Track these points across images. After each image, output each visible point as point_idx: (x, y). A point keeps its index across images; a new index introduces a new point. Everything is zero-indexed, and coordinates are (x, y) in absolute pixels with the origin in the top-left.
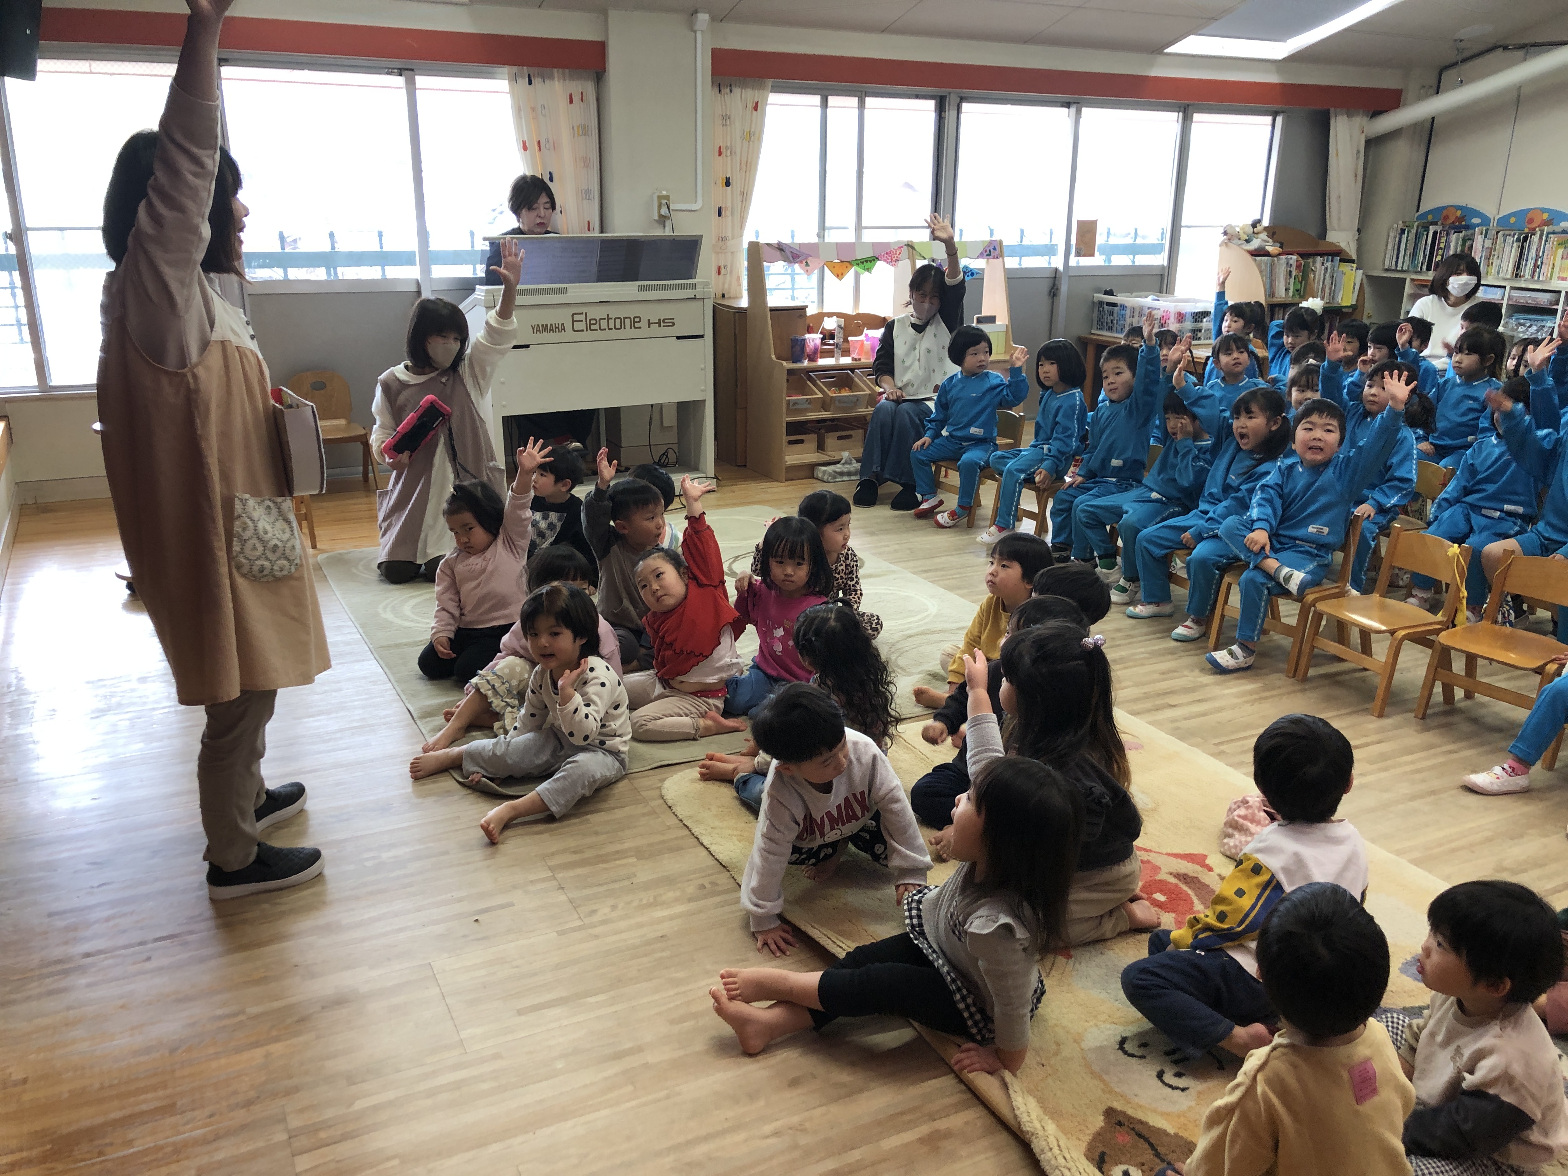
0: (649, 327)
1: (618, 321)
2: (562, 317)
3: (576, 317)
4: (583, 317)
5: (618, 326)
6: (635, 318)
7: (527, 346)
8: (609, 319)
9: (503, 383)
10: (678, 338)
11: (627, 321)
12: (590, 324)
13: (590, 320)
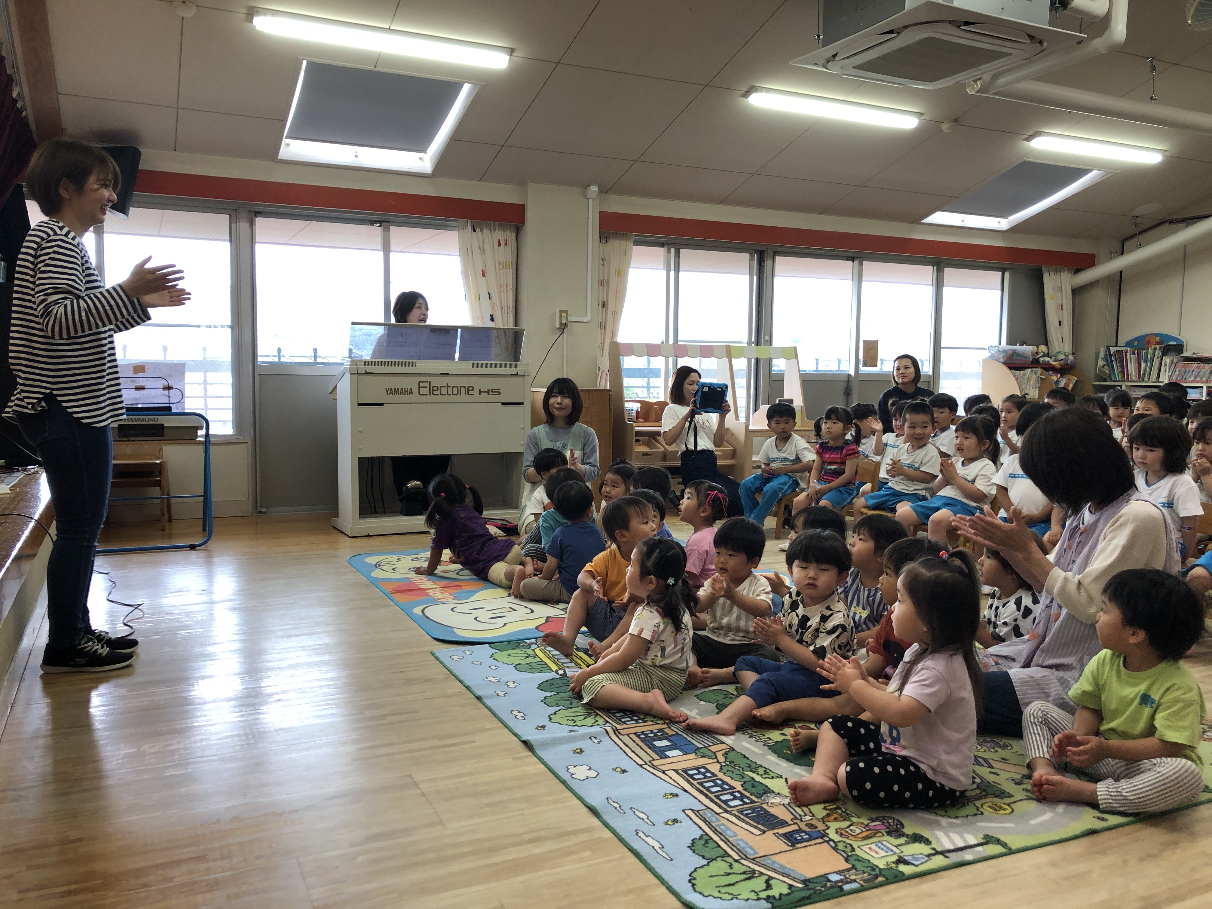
0: (480, 394)
1: (455, 389)
2: (411, 383)
3: (422, 385)
4: (427, 384)
5: (455, 392)
6: (469, 387)
7: (382, 404)
8: (448, 387)
9: (360, 432)
10: (503, 404)
11: (463, 389)
12: (433, 390)
13: (433, 387)
